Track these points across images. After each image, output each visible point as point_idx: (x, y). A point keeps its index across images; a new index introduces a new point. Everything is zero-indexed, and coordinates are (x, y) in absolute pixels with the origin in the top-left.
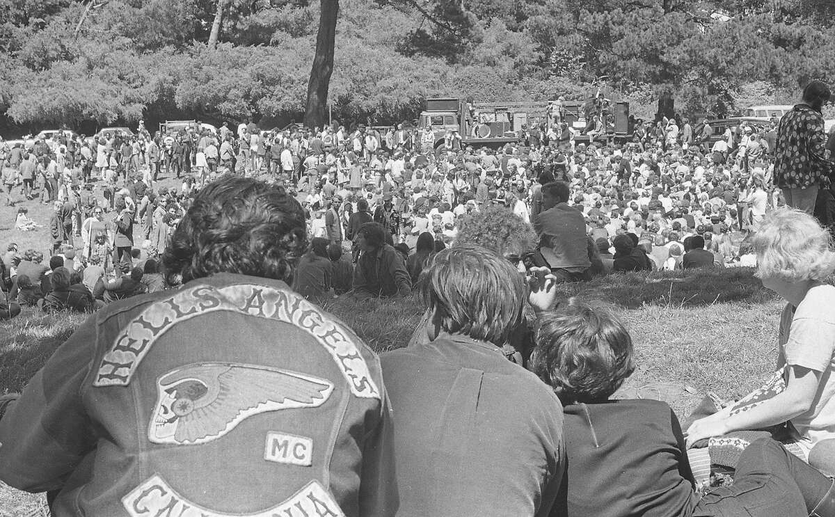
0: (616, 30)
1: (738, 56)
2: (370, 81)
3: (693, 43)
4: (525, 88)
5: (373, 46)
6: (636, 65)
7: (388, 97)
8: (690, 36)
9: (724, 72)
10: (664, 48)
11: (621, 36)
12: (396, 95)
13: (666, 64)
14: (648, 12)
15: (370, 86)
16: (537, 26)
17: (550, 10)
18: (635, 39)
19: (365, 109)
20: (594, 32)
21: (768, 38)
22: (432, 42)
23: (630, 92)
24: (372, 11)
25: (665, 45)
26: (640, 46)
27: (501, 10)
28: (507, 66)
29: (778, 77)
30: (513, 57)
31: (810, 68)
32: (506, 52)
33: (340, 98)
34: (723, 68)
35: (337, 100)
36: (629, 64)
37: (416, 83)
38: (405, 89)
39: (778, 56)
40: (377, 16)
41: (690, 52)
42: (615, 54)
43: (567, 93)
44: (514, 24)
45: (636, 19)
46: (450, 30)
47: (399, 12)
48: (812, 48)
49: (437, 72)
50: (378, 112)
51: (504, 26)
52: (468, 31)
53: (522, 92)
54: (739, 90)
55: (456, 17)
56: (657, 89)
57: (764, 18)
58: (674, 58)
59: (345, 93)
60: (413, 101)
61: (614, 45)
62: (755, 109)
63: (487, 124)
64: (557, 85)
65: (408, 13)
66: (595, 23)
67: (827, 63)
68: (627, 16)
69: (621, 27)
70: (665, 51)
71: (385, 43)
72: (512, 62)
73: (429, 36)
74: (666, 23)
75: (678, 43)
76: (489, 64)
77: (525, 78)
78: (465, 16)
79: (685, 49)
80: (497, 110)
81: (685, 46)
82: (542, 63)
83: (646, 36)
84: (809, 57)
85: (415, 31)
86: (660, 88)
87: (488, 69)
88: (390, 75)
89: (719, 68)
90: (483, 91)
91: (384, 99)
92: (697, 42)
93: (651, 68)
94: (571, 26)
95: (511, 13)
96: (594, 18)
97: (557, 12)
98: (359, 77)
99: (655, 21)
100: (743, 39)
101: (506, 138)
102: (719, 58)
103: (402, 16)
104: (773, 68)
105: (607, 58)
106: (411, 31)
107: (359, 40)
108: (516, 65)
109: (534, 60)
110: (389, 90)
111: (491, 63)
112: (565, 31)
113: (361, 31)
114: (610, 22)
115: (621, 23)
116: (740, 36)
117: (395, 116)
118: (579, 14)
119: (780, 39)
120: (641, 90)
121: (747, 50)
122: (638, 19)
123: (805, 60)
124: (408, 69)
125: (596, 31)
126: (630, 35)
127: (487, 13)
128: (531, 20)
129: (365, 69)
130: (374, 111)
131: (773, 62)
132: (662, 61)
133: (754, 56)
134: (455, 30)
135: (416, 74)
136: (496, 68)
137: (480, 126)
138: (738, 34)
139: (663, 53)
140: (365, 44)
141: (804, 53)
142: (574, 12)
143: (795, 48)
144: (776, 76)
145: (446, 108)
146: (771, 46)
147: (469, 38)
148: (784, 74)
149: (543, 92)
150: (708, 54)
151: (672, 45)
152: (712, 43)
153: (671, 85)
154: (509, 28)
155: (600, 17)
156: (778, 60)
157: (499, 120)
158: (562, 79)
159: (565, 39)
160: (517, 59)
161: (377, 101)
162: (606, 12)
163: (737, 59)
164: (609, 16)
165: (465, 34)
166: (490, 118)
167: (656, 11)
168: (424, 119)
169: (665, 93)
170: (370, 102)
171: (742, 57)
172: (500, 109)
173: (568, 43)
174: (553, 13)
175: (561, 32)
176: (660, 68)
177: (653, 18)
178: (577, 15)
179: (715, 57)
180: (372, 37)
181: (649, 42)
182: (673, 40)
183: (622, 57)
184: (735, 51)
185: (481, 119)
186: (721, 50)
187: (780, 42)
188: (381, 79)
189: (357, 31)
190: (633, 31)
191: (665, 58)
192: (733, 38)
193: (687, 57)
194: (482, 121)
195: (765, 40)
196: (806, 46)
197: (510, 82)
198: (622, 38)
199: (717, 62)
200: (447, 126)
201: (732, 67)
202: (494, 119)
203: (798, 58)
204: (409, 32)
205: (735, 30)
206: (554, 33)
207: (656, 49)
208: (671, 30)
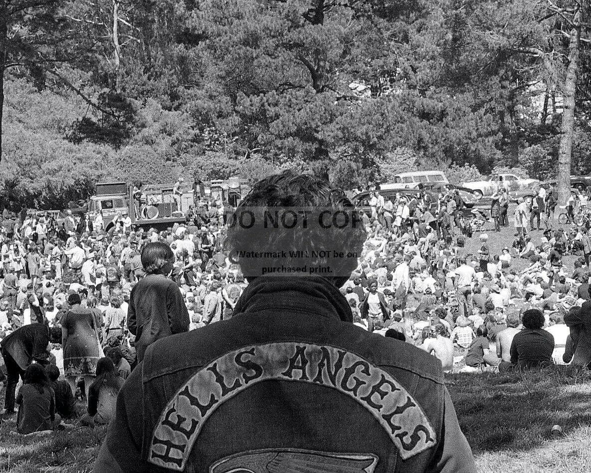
0: (271, 111)
1: (388, 131)
2: (34, 164)
3: (345, 120)
4: (184, 165)
5: (35, 130)
6: (292, 143)
7: (54, 179)
8: (341, 114)
9: (375, 146)
10: (318, 126)
11: (277, 116)
12: (61, 176)
13: (321, 142)
14: (301, 93)
15: (35, 169)
16: (197, 110)
17: (208, 94)
18: (290, 119)
19: (31, 191)
20: (251, 114)
21: (413, 113)
22: (98, 129)
23: (281, 163)
24: (32, 96)
25: (319, 124)
26: (296, 125)
27: (155, 91)
28: (164, 144)
29: (425, 148)
30: (170, 135)
31: (454, 139)
32: (163, 131)
33: (7, 182)
34: (375, 144)
35: (4, 185)
36: (287, 143)
37: (79, 165)
38: (69, 171)
39: (423, 129)
40: (36, 101)
41: (343, 129)
42: (272, 134)
43: (223, 167)
44: (168, 103)
45: (290, 100)
46: (114, 116)
47: (57, 96)
48: (454, 120)
49: (99, 153)
50: (44, 194)
51: (160, 106)
52: (131, 117)
53: (181, 168)
54: (384, 157)
55: (119, 104)
56: (314, 165)
57: (409, 95)
58: (329, 136)
59: (12, 177)
60: (77, 182)
61: (271, 125)
62: (402, 176)
63: (155, 205)
64: (213, 160)
65: (66, 97)
66: (251, 105)
67: (470, 133)
68: (282, 97)
69: (277, 109)
70: (319, 129)
71: (46, 127)
72: (169, 140)
73: (94, 124)
74: (319, 103)
75: (331, 121)
76: (147, 143)
77: (183, 155)
78: (128, 102)
79: (338, 126)
80: (163, 191)
81: (337, 123)
82: (197, 140)
83: (302, 116)
84: (452, 128)
85: (81, 119)
86: (317, 165)
87: (147, 147)
88: (53, 158)
89: (371, 143)
90: (144, 170)
91: (49, 181)
92: (349, 120)
93: (307, 145)
94: (230, 108)
95: (165, 93)
96: (251, 101)
97: (215, 97)
98: (24, 161)
99: (307, 101)
100: (390, 114)
101: (174, 218)
102: (370, 134)
103: (60, 100)
104: (420, 140)
105: (265, 138)
106: (77, 119)
107: (21, 125)
108: (173, 144)
109: (190, 137)
110: (54, 172)
111: (149, 142)
112: (224, 114)
113: (22, 115)
114: (266, 104)
115: (276, 105)
116: (388, 112)
117: (61, 197)
118: (236, 97)
119: (424, 113)
120: (292, 161)
121: (395, 124)
122: (292, 100)
123: (449, 131)
124: (71, 151)
125: (253, 113)
126: (285, 116)
127: (142, 93)
128: (191, 104)
129: (28, 153)
130: (41, 194)
131: (419, 135)
132: (316, 139)
133: (402, 130)
134: (119, 117)
135: (79, 155)
136: (154, 146)
137: (148, 207)
138: (386, 111)
139: (317, 132)
140: (27, 128)
141: (447, 125)
142: (231, 95)
143: (438, 120)
144: (424, 147)
145: (115, 192)
146: (417, 119)
147: (134, 123)
148: (431, 146)
149: (201, 168)
150: (360, 131)
151: (324, 123)
152: (362, 120)
153: (327, 161)
154: (163, 108)
155: (256, 99)
156: (424, 133)
157: (166, 201)
158: (218, 154)
159: (224, 121)
160: (174, 137)
161: (43, 184)
162: (262, 95)
163: (386, 134)
164: (265, 98)
165: (129, 119)
166: (158, 199)
167: (308, 92)
168: (95, 203)
169: (322, 169)
170: (35, 185)
171: (391, 132)
172: (166, 191)
173: (227, 125)
174: (211, 97)
175: (220, 115)
176: (316, 145)
177: (306, 99)
178: (234, 99)
179: (367, 133)
180: (33, 121)
181: (304, 121)
182: (327, 119)
183: (279, 137)
184: (385, 127)
185: (149, 200)
186: (371, 126)
187: (424, 115)
188: (45, 162)
189: (18, 116)
190: (288, 111)
191: (319, 136)
192: (382, 115)
193: (340, 134)
194: (150, 203)
195: (410, 114)
196: (449, 118)
197: (168, 159)
198: (278, 118)
199: (368, 137)
200: (117, 209)
201: (382, 141)
202: (161, 200)
203: (442, 129)
204: (76, 120)
205: (383, 107)
206: (214, 116)
207: (311, 127)
208: (323, 109)
